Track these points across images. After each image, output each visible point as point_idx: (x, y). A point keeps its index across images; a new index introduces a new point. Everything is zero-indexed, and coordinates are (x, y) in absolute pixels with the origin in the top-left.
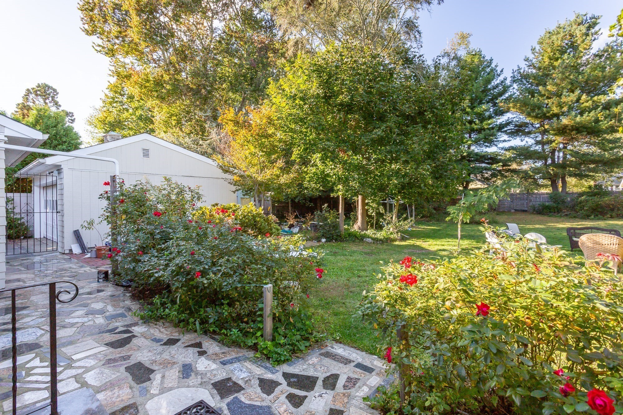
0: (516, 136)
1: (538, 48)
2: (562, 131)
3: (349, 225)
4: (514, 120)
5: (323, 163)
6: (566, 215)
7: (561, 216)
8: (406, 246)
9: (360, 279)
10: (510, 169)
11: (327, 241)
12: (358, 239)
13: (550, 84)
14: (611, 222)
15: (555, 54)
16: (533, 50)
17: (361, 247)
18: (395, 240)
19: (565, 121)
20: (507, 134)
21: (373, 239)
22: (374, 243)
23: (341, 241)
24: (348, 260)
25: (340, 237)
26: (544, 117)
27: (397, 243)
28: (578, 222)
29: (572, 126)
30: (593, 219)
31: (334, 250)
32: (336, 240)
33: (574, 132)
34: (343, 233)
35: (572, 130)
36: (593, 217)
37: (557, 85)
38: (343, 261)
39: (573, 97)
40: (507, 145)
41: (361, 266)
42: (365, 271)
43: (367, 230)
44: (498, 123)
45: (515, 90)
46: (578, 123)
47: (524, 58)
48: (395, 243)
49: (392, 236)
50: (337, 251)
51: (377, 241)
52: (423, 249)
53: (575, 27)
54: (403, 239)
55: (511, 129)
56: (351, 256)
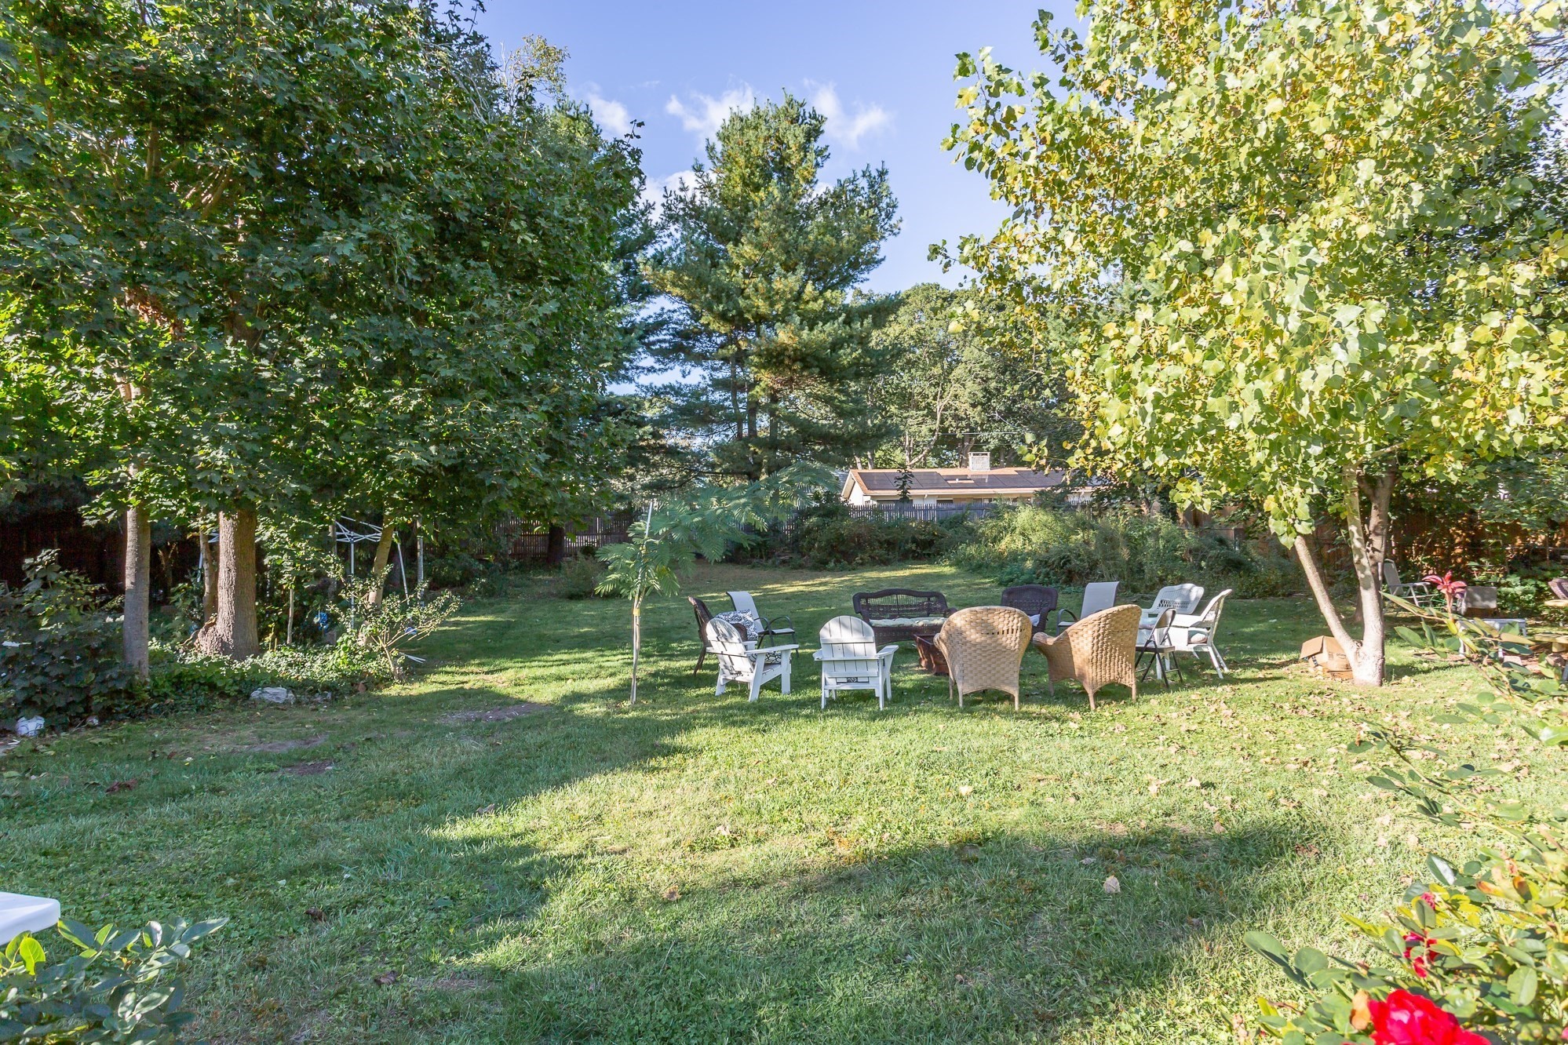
0: (672, 360)
1: (719, 147)
2: (775, 359)
3: (165, 637)
4: (675, 316)
5: (35, 344)
6: (784, 562)
7: (774, 566)
8: (440, 700)
9: (326, 930)
10: (662, 446)
11: (51, 728)
12: (223, 695)
13: (750, 242)
14: (874, 575)
15: (752, 173)
16: (710, 149)
17: (247, 732)
18: (386, 680)
19: (783, 336)
20: (653, 353)
21: (293, 687)
22: (298, 702)
23: (133, 717)
24: (209, 820)
25: (130, 696)
26: (739, 321)
27: (395, 690)
28: (813, 578)
29: (795, 350)
30: (832, 570)
31: (107, 769)
32: (107, 715)
33: (797, 366)
34: (144, 674)
35: (794, 361)
36: (832, 564)
37: (760, 247)
38: (182, 828)
39: (792, 281)
40: (659, 380)
41: (295, 843)
42: (329, 869)
43: (261, 651)
44: (638, 319)
45: (671, 239)
46: (805, 346)
47: (693, 163)
48: (385, 692)
49: (372, 667)
50: (127, 771)
51: (314, 692)
52: (503, 701)
53: (785, 124)
54: (413, 672)
55: (664, 341)
56: (215, 791)
